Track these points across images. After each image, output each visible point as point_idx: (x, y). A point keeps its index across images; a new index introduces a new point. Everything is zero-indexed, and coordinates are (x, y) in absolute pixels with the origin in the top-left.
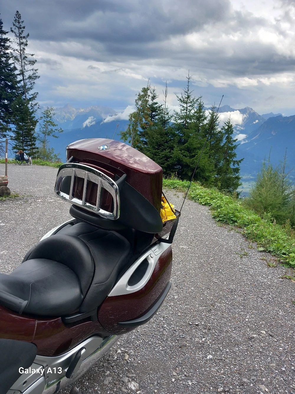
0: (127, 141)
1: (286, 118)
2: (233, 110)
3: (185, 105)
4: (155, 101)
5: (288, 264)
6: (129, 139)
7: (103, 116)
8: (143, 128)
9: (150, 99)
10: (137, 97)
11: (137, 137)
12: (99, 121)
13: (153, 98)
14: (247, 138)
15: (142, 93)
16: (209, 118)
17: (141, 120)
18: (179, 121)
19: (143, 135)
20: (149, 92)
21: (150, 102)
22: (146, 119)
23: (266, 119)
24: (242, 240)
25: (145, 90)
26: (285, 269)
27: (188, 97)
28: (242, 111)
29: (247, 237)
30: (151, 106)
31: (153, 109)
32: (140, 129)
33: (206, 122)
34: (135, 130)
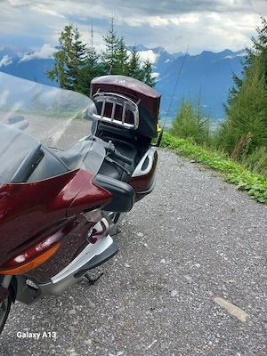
0: (55, 81)
1: (193, 57)
2: (147, 50)
3: (111, 45)
4: (78, 40)
5: (213, 168)
6: (56, 78)
7: (19, 54)
8: (69, 67)
9: (73, 38)
10: (60, 36)
11: (65, 76)
12: (16, 60)
13: (77, 37)
14: (160, 77)
15: (65, 32)
16: (131, 57)
17: (67, 59)
18: (106, 61)
19: (69, 74)
20: (72, 30)
21: (74, 41)
22: (72, 58)
23: (176, 58)
24: (177, 157)
25: (68, 29)
26: (211, 172)
27: (113, 37)
28: (155, 51)
29: (180, 154)
30: (75, 45)
31: (78, 48)
32: (66, 67)
33: (128, 61)
34: (61, 69)
